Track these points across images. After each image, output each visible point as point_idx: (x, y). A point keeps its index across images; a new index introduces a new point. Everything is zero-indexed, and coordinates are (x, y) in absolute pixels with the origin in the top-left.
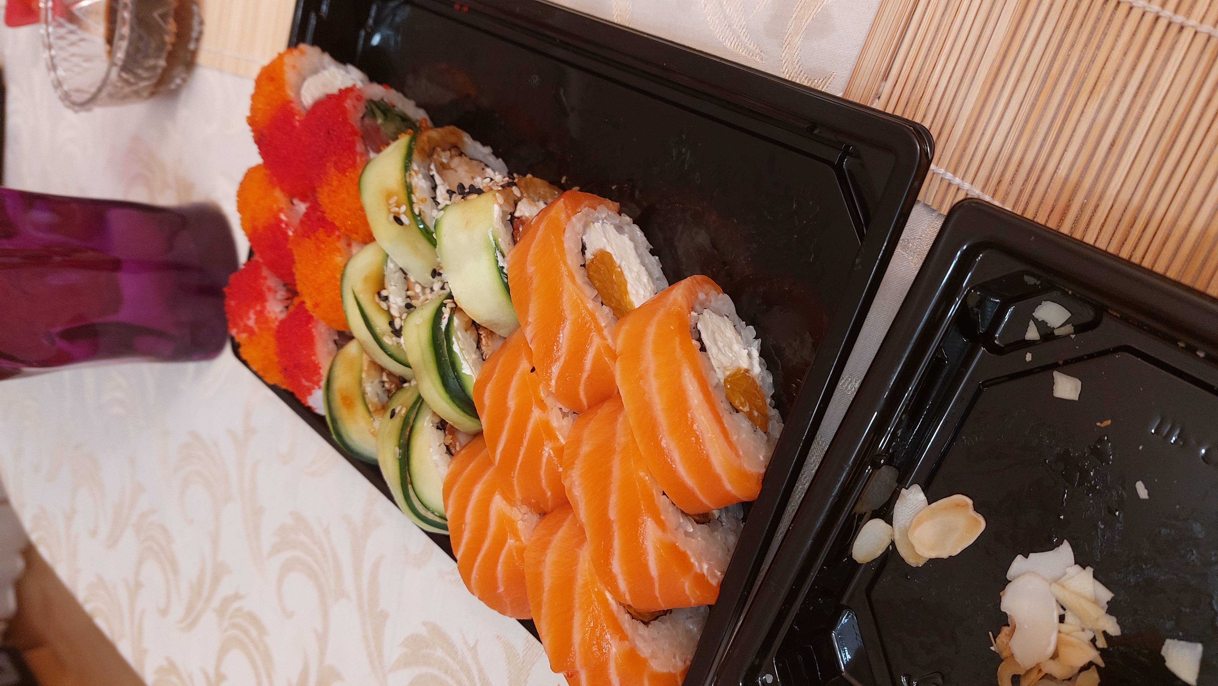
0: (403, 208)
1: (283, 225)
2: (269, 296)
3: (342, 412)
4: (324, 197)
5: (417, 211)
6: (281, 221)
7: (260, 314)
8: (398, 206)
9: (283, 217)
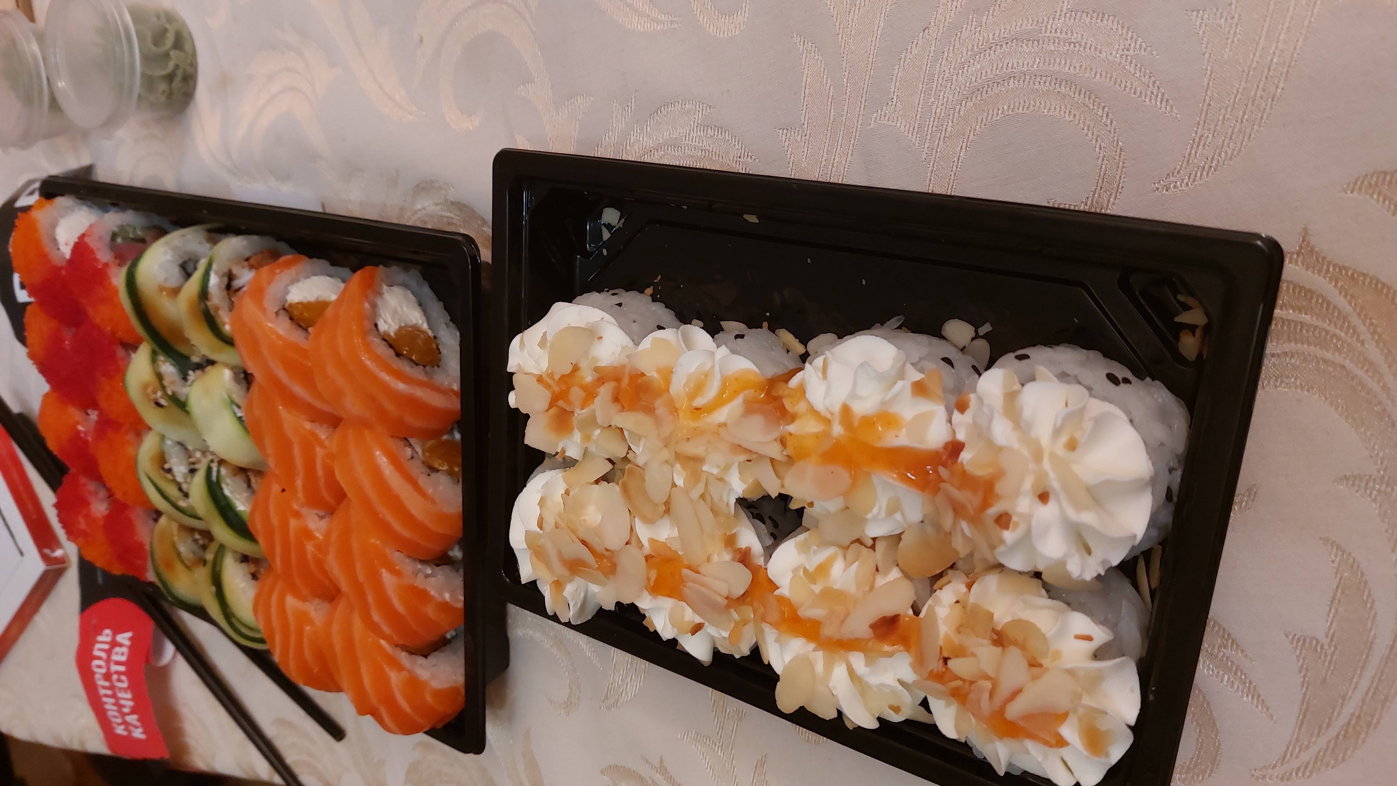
0: (159, 394)
1: (82, 435)
2: (92, 499)
3: (168, 576)
4: (103, 403)
5: (170, 393)
6: (79, 432)
7: (88, 516)
8: (155, 393)
9: (80, 428)
